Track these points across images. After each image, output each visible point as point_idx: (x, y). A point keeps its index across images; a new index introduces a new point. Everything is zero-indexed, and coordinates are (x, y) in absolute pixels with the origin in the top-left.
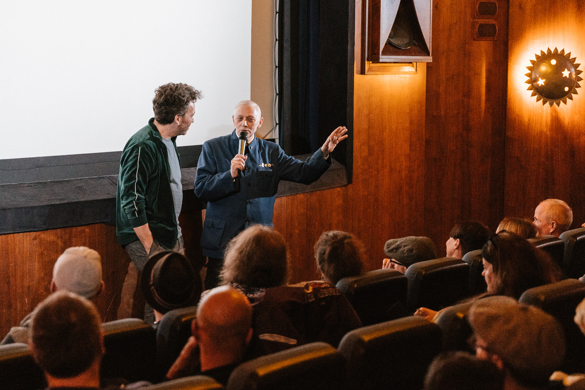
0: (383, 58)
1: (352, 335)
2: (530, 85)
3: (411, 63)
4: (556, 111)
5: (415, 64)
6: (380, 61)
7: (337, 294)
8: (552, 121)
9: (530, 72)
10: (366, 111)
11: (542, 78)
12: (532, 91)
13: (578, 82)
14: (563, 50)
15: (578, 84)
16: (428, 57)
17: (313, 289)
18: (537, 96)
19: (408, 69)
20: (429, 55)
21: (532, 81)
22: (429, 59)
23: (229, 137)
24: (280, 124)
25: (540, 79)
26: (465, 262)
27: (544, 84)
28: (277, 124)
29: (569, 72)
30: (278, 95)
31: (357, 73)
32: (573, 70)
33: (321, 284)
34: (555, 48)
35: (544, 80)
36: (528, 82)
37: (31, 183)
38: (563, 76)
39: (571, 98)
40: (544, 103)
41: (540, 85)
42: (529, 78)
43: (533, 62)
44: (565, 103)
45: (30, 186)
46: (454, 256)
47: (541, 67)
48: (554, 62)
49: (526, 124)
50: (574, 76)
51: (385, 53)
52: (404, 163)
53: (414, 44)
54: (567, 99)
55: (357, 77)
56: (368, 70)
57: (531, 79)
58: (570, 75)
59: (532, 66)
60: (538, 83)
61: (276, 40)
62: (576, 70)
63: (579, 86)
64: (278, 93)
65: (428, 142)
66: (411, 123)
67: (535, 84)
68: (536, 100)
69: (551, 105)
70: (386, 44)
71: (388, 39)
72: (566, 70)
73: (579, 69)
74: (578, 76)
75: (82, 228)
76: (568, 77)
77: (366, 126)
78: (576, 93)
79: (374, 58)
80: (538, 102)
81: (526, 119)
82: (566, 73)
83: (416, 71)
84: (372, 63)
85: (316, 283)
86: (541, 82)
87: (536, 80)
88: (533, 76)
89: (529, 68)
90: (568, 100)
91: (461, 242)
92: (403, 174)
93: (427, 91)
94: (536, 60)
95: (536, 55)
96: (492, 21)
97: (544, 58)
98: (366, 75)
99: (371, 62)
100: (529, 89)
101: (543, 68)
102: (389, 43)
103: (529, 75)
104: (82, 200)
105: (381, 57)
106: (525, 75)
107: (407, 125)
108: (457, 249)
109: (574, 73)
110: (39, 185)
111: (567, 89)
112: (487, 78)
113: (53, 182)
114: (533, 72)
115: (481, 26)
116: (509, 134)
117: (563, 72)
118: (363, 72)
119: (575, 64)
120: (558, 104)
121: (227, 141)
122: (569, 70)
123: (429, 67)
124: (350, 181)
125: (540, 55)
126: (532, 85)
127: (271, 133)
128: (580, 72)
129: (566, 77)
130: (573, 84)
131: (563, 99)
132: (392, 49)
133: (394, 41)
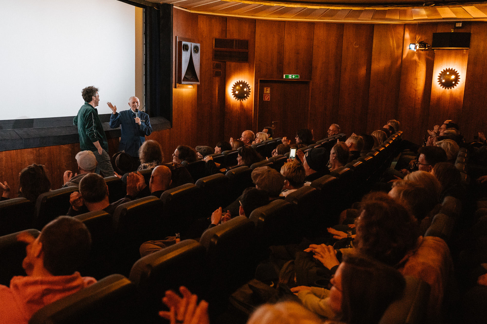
0: (183, 83)
1: (200, 180)
3: (192, 84)
4: (242, 103)
8: (240, 106)
10: (177, 101)
11: (237, 91)
14: (244, 81)
18: (235, 97)
19: (190, 87)
20: (199, 82)
21: (234, 92)
22: (199, 83)
23: (129, 111)
24: (146, 106)
25: (236, 91)
26: (223, 155)
31: (174, 88)
32: (248, 88)
33: (177, 163)
34: (242, 80)
36: (232, 92)
39: (247, 98)
40: (238, 100)
43: (234, 85)
44: (245, 100)
46: (219, 153)
48: (241, 85)
50: (248, 91)
51: (183, 81)
52: (190, 120)
53: (193, 78)
55: (174, 90)
56: (178, 87)
57: (233, 91)
58: (247, 90)
61: (144, 75)
62: (248, 89)
64: (145, 94)
65: (198, 113)
66: (192, 106)
67: (235, 93)
68: (235, 99)
69: (240, 100)
71: (184, 75)
72: (245, 88)
73: (249, 88)
77: (176, 107)
78: (249, 97)
79: (180, 82)
81: (232, 105)
82: (245, 90)
83: (194, 87)
84: (179, 84)
86: (237, 92)
87: (235, 92)
88: (234, 90)
89: (233, 87)
91: (221, 149)
92: (190, 124)
93: (197, 95)
95: (235, 83)
96: (220, 70)
97: (238, 84)
100: (233, 95)
101: (237, 88)
102: (185, 77)
103: (233, 90)
108: (220, 151)
110: (61, 128)
111: (245, 95)
112: (218, 91)
115: (216, 72)
116: (226, 110)
118: (176, 87)
119: (248, 86)
120: (243, 101)
121: (128, 112)
123: (198, 86)
124: (172, 127)
126: (234, 93)
128: (250, 89)
129: (245, 91)
130: (248, 93)
131: (244, 98)
132: (186, 79)
133: (186, 76)
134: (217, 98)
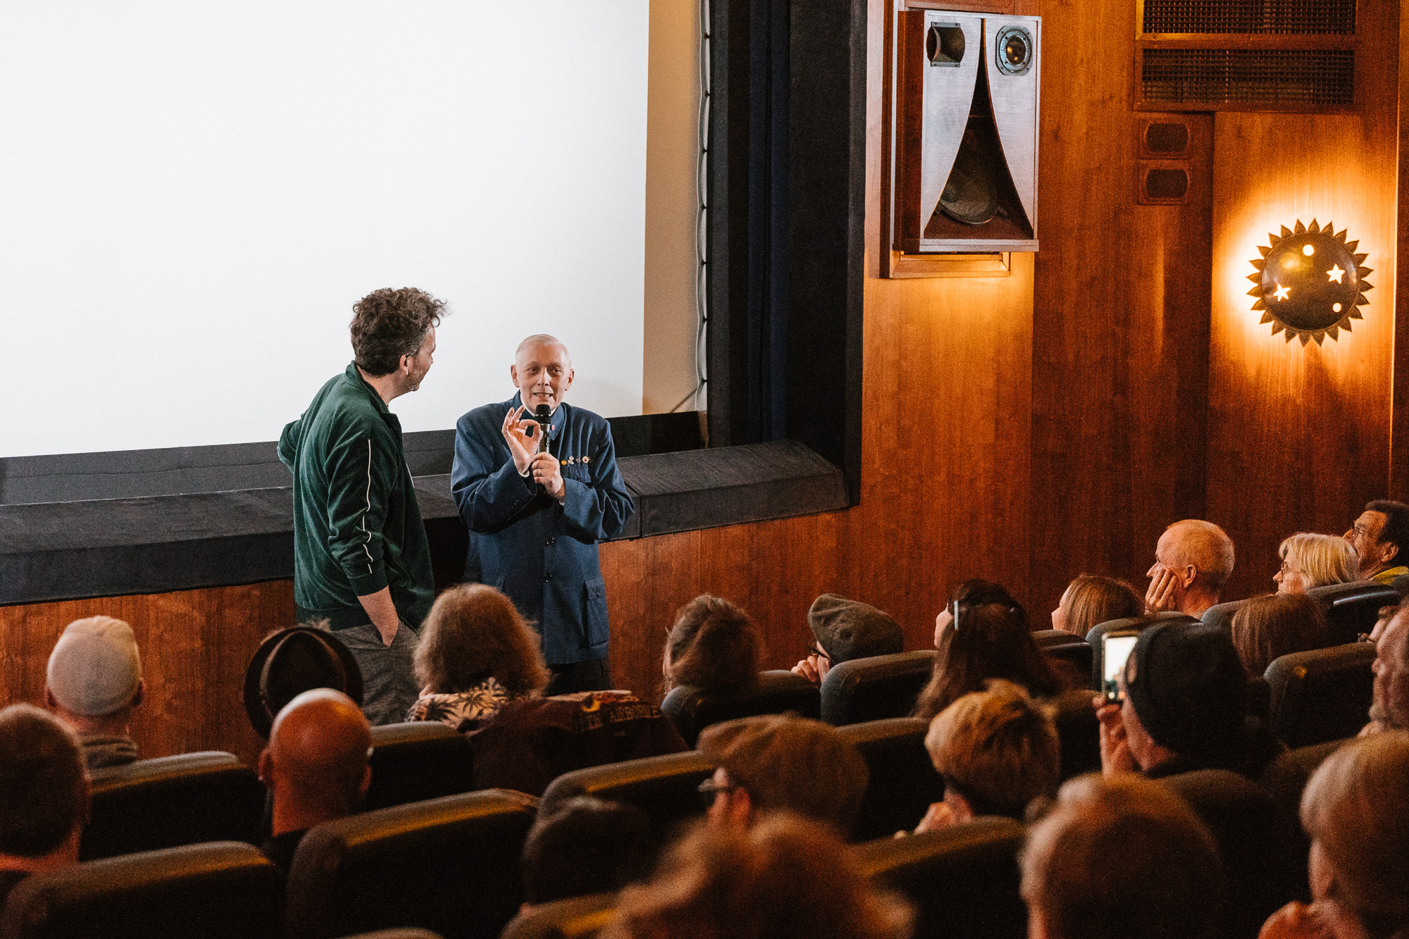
0: (926, 245)
2: (1259, 299)
3: (997, 253)
4: (1317, 356)
5: (1006, 255)
6: (921, 250)
7: (655, 717)
9: (1258, 271)
10: (891, 355)
11: (1284, 285)
12: (1264, 311)
13: (1362, 293)
14: (1330, 225)
15: (1364, 297)
16: (1029, 242)
17: (602, 706)
18: (1273, 322)
19: (991, 265)
20: (1031, 237)
21: (1263, 291)
22: (1033, 245)
25: (1279, 286)
27: (1287, 297)
28: (703, 381)
29: (1343, 272)
30: (706, 322)
31: (871, 276)
32: (1351, 267)
33: (622, 696)
34: (1312, 220)
35: (1288, 289)
36: (1251, 293)
37: (143, 499)
38: (1330, 280)
39: (1348, 327)
40: (1289, 337)
41: (1279, 300)
42: (1256, 285)
43: (1263, 250)
44: (1335, 336)
45: (141, 504)
47: (1280, 261)
48: (1309, 250)
49: (1253, 380)
50: (1355, 280)
51: (932, 232)
52: (982, 464)
53: (1000, 215)
54: (1339, 328)
55: (871, 283)
56: (897, 269)
57: (1261, 285)
58: (1346, 277)
59: (1262, 258)
60: (1275, 294)
61: (703, 207)
62: (1358, 268)
63: (1364, 302)
64: (706, 317)
65: (1037, 420)
66: (999, 378)
67: (1268, 297)
68: (1271, 331)
69: (1304, 341)
70: (934, 214)
71: (939, 202)
72: (1336, 267)
73: (1364, 264)
74: (1363, 279)
75: (245, 588)
76: (1340, 281)
77: (891, 387)
78: (1358, 316)
79: (909, 243)
80: (1275, 335)
81: (1251, 371)
82: (1335, 274)
83: (1009, 270)
84: (905, 254)
85: (611, 694)
86: (1282, 293)
87: (1271, 289)
88: (1266, 279)
89: (1257, 263)
90: (1340, 330)
92: (981, 484)
93: (1036, 313)
94: (1270, 246)
95: (1271, 236)
96: (1180, 165)
97: (1288, 241)
98: (892, 279)
99: (902, 253)
100: (1256, 308)
101: (1291, 263)
102: (940, 212)
103: (1257, 278)
104: (245, 533)
105: (922, 241)
106: (1248, 277)
107: (990, 383)
109: (1354, 274)
110: (159, 504)
111: (1337, 308)
112: (1169, 283)
113: (191, 497)
114: (1265, 272)
115: (1155, 174)
116: (1214, 403)
117: (1328, 272)
118: (884, 274)
119: (1356, 255)
120: (1320, 341)
122: (1341, 268)
123: (1038, 263)
124: (854, 498)
125: (1280, 236)
126: (1263, 299)
127: (691, 399)
128: (1368, 271)
129: (1335, 282)
130: (1352, 297)
131: (1331, 329)
132: (945, 223)
133: (952, 207)
134: (1160, 325)
